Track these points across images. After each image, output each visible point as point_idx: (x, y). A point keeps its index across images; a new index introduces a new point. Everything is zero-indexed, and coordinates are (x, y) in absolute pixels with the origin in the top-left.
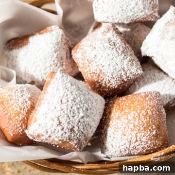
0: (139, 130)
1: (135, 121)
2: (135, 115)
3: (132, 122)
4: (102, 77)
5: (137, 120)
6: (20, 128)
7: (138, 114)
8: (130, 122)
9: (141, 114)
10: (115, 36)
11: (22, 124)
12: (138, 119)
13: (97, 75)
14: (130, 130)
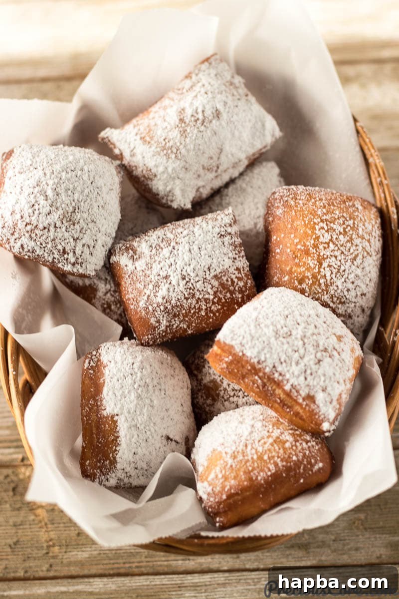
0: (352, 228)
1: (334, 230)
2: (323, 228)
3: (335, 237)
4: (227, 281)
5: (334, 227)
6: (309, 444)
7: (322, 221)
8: (334, 239)
9: (324, 217)
10: (147, 238)
11: (302, 440)
12: (332, 225)
13: (221, 288)
14: (349, 245)
